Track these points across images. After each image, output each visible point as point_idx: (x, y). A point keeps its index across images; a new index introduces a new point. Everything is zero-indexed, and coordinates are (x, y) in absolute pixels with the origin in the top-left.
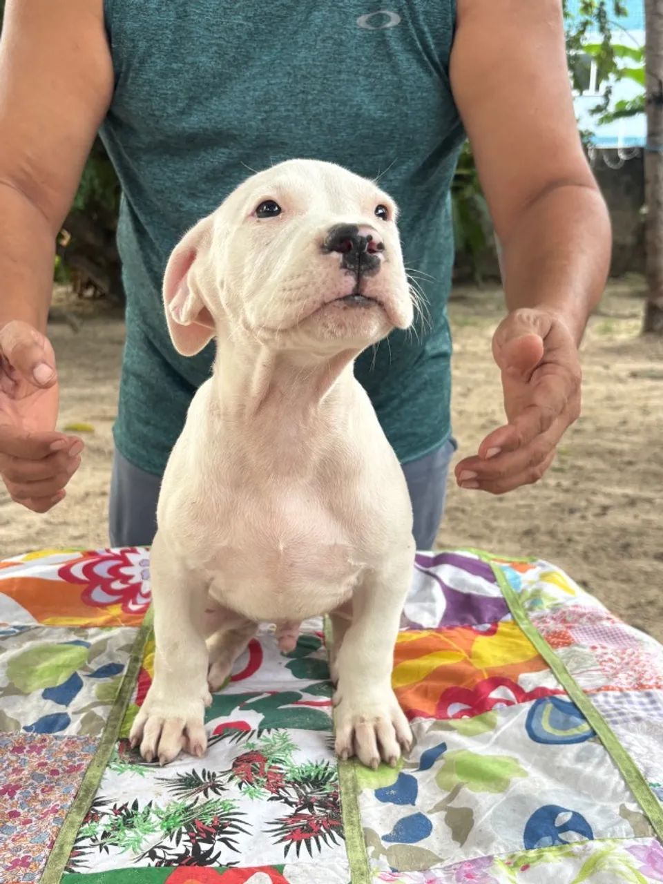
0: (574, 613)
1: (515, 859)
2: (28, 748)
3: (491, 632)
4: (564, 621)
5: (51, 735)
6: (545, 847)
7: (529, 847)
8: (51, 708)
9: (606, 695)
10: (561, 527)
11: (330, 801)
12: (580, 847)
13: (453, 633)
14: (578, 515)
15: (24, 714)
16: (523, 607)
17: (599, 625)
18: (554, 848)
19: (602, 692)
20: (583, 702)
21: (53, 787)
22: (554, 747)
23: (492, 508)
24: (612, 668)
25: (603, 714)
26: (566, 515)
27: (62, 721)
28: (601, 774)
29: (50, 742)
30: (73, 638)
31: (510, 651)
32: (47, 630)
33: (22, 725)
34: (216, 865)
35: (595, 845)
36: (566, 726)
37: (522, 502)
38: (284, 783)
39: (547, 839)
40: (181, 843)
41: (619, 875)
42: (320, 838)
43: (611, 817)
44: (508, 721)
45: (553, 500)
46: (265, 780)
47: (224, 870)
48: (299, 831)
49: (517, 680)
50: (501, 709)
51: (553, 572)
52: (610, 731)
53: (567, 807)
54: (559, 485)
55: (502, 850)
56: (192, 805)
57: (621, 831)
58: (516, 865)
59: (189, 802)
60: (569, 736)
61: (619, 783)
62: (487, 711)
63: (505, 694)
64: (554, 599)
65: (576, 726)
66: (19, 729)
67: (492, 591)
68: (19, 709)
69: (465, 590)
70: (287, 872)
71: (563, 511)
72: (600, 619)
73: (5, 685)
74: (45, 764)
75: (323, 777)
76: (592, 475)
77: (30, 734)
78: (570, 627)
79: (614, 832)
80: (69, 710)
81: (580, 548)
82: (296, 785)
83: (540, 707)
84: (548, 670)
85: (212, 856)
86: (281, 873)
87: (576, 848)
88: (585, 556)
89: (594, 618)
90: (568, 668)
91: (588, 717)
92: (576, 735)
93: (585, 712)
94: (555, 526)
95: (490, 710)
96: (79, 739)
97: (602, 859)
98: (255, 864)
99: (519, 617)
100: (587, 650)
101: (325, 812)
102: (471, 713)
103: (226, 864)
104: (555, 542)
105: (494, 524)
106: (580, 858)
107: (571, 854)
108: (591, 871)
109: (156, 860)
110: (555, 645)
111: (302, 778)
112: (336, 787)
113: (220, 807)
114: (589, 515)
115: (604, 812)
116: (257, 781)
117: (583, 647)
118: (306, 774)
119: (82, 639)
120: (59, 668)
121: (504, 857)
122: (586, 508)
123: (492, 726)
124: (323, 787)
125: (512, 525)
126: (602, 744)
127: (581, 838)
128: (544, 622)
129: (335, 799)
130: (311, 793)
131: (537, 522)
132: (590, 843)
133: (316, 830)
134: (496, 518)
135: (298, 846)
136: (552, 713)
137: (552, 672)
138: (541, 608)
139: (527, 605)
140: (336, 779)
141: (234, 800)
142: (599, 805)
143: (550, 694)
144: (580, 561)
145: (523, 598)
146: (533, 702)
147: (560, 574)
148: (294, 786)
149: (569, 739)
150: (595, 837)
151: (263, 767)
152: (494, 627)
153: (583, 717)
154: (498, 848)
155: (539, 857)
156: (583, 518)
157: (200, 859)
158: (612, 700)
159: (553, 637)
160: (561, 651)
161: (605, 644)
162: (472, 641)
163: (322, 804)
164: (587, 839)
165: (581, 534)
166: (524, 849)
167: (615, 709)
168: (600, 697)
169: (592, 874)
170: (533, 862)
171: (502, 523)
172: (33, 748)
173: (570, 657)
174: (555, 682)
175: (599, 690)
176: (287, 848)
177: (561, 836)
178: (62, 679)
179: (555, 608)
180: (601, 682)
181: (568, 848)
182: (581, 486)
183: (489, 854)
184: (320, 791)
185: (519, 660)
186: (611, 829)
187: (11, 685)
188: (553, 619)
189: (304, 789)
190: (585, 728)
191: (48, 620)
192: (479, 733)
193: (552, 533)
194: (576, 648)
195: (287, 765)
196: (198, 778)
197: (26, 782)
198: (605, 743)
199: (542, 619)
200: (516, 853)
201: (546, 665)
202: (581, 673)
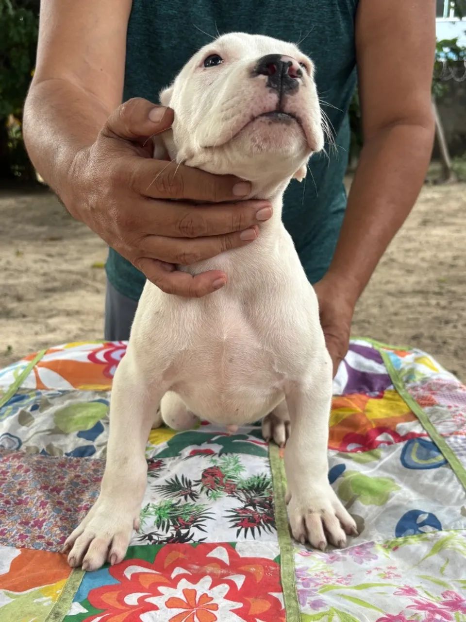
0: (437, 384)
1: (389, 544)
2: (68, 465)
3: (380, 397)
4: (430, 390)
5: (83, 459)
6: (409, 535)
7: (398, 536)
8: (83, 442)
9: (456, 438)
10: (438, 333)
11: (267, 504)
12: (433, 535)
13: (354, 397)
14: (451, 325)
15: (66, 446)
16: (402, 380)
17: (453, 393)
18: (415, 536)
19: (453, 436)
20: (440, 442)
21: (84, 490)
22: (419, 472)
23: (390, 321)
24: (461, 420)
25: (452, 449)
26: (443, 325)
27: (90, 451)
28: (450, 488)
29: (82, 463)
30: (98, 397)
31: (392, 408)
32: (80, 393)
33: (64, 452)
34: (191, 542)
35: (443, 534)
36: (427, 457)
37: (411, 316)
38: (236, 490)
39: (411, 531)
40: (169, 531)
41: (457, 551)
42: (261, 528)
43: (455, 515)
44: (388, 455)
45: (434, 315)
46: (224, 488)
47: (197, 545)
48: (246, 520)
49: (395, 429)
50: (384, 448)
51: (423, 357)
52: (457, 460)
53: (425, 511)
54: (438, 304)
55: (381, 538)
56: (176, 504)
57: (461, 524)
58: (389, 547)
59: (174, 502)
60: (429, 464)
61: (462, 493)
62: (375, 448)
63: (387, 437)
64: (423, 375)
65: (434, 457)
66: (62, 455)
67: (380, 369)
68: (62, 443)
69: (362, 370)
70: (238, 547)
71: (440, 322)
72: (455, 387)
73: (53, 427)
74: (79, 476)
75: (262, 485)
76: (462, 297)
77: (69, 458)
78: (434, 394)
79: (456, 525)
80: (95, 444)
81: (452, 348)
82: (245, 491)
83: (410, 445)
84: (417, 421)
85: (189, 536)
86: (234, 548)
87: (430, 535)
88: (456, 354)
89: (451, 388)
90: (431, 420)
91: (443, 452)
92: (434, 463)
93: (441, 448)
94: (435, 332)
95: (377, 447)
96: (101, 461)
97: (446, 542)
98: (217, 541)
99: (399, 387)
100: (445, 409)
101: (263, 510)
102: (363, 450)
103: (198, 541)
104: (433, 344)
105: (391, 331)
106: (432, 541)
107: (427, 539)
108: (439, 549)
109: (153, 541)
110: (423, 405)
111: (249, 487)
112: (271, 493)
113: (195, 509)
114: (460, 325)
115: (450, 512)
116: (218, 488)
117: (442, 406)
118: (252, 484)
119: (104, 398)
120: (88, 418)
121: (381, 543)
122: (457, 321)
123: (378, 457)
124: (263, 492)
125: (404, 332)
126: (451, 468)
127: (433, 530)
128: (417, 390)
129: (271, 502)
130: (254, 497)
131: (422, 330)
132: (439, 533)
133: (258, 521)
134: (392, 327)
135: (246, 531)
136: (419, 449)
137: (420, 422)
138: (414, 381)
139: (404, 379)
140: (271, 487)
141: (204, 505)
142: (447, 508)
143: (417, 436)
144: (451, 357)
145: (402, 374)
146: (406, 442)
147: (430, 359)
148: (243, 492)
149: (429, 466)
150: (443, 529)
151: (222, 480)
152: (382, 394)
153: (439, 451)
154: (377, 538)
155: (405, 542)
156: (455, 327)
157: (181, 539)
158: (460, 441)
159: (422, 399)
160: (427, 409)
161: (457, 404)
162: (365, 402)
163: (262, 505)
164: (437, 530)
165: (453, 338)
166: (395, 537)
167: (462, 447)
168: (452, 439)
169: (439, 551)
170: (401, 544)
171: (397, 331)
172: (71, 466)
173: (432, 413)
174: (421, 429)
175: (451, 434)
176: (239, 532)
177: (421, 529)
178: (90, 425)
179: (424, 381)
180: (453, 429)
181: (424, 536)
182: (455, 305)
183: (372, 541)
184: (260, 495)
185: (397, 415)
186: (454, 523)
187: (57, 428)
188: (423, 388)
189: (250, 493)
190: (440, 458)
191: (82, 387)
192: (368, 461)
193: (432, 338)
194: (437, 407)
195: (238, 480)
196: (179, 484)
197: (67, 486)
198: (454, 468)
199: (414, 388)
200: (390, 540)
201: (416, 417)
202: (440, 423)
